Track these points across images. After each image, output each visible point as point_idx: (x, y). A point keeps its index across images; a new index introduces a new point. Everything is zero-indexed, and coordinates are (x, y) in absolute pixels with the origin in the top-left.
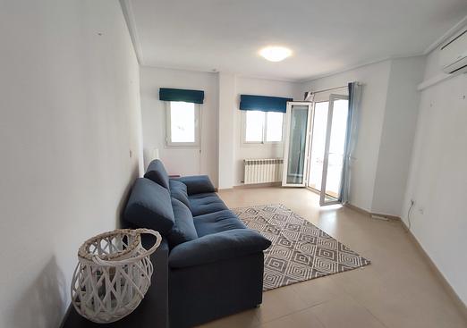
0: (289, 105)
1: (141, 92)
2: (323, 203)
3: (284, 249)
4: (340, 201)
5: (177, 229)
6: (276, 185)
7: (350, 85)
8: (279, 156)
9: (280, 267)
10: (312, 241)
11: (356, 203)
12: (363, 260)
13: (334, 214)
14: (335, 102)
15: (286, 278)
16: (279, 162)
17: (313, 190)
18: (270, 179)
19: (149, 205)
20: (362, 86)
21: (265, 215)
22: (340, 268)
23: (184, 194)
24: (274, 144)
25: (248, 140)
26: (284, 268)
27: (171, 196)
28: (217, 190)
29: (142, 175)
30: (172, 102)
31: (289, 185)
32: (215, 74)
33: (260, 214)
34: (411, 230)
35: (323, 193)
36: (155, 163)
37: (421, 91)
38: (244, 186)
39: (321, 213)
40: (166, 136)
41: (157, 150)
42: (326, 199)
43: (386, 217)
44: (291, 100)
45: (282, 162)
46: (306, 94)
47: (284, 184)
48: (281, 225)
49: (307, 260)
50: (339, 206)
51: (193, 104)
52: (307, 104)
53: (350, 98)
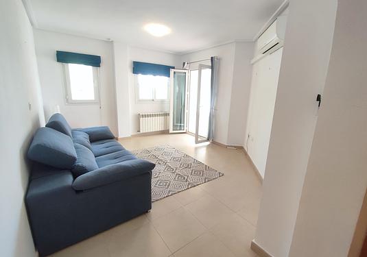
0: (172, 71)
1: (36, 54)
2: (197, 142)
3: (169, 174)
4: (208, 140)
5: (80, 164)
6: (165, 132)
7: (212, 58)
8: (166, 111)
9: (165, 185)
10: (188, 166)
11: (218, 140)
12: (220, 173)
13: (205, 148)
14: (203, 70)
15: (169, 191)
16: (167, 115)
17: (191, 134)
18: (160, 128)
19: (52, 145)
20: (219, 59)
21: (156, 153)
22: (205, 180)
23: (87, 141)
24: (162, 102)
25: (141, 98)
26: (168, 186)
27: (74, 141)
28: (117, 139)
29: (43, 124)
30: (69, 64)
31: (174, 132)
32: (110, 43)
33: (152, 153)
34: (248, 153)
35: (197, 136)
36: (56, 116)
37: (253, 64)
38: (139, 134)
39: (196, 149)
40: (67, 95)
41: (58, 107)
42: (199, 139)
43: (235, 147)
44: (173, 68)
45: (169, 114)
46: (184, 63)
47: (171, 131)
48: (168, 159)
49: (184, 178)
50: (208, 143)
51: (90, 67)
52: (185, 71)
53: (212, 68)
